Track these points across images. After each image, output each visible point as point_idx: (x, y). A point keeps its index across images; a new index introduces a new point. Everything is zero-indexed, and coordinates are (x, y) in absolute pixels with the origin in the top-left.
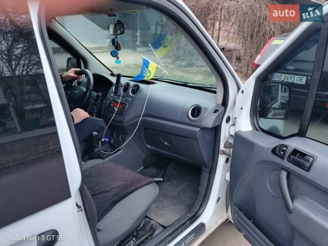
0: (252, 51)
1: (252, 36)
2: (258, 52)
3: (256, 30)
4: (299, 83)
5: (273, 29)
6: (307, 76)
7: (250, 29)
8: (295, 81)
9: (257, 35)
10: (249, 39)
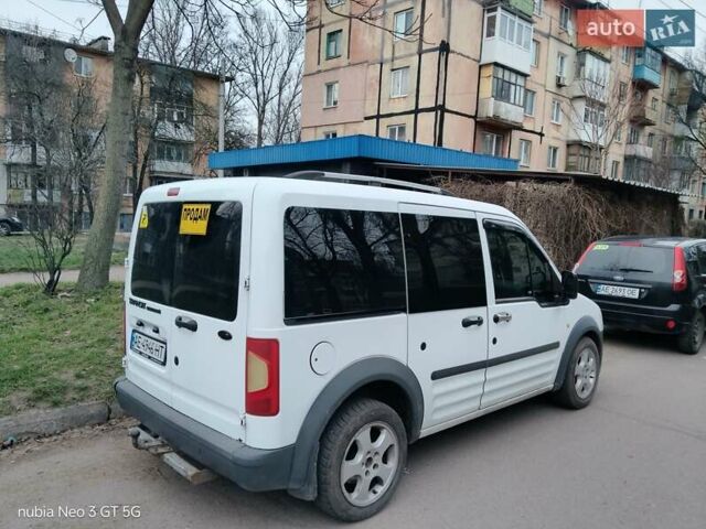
0: (569, 259)
1: (567, 239)
2: (576, 261)
3: (572, 231)
4: (631, 296)
5: (598, 230)
6: (641, 288)
7: (563, 230)
8: (626, 295)
9: (575, 238)
10: (563, 242)
